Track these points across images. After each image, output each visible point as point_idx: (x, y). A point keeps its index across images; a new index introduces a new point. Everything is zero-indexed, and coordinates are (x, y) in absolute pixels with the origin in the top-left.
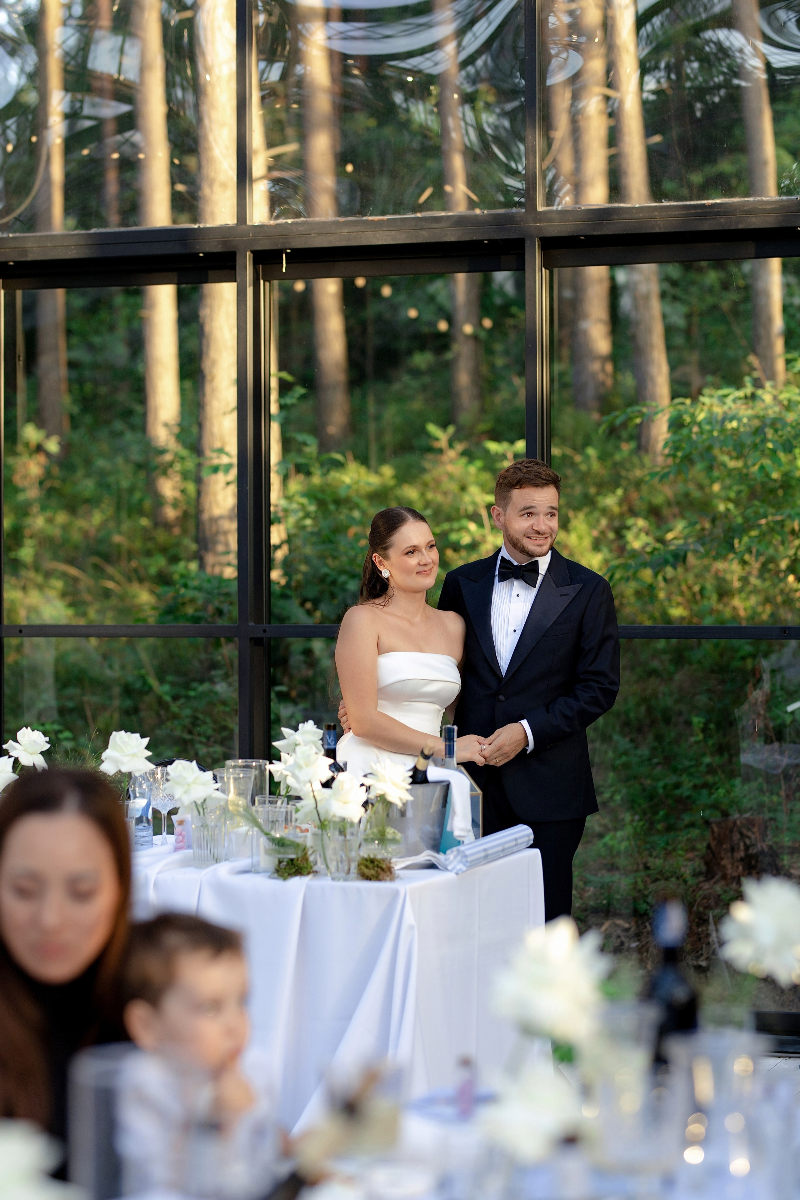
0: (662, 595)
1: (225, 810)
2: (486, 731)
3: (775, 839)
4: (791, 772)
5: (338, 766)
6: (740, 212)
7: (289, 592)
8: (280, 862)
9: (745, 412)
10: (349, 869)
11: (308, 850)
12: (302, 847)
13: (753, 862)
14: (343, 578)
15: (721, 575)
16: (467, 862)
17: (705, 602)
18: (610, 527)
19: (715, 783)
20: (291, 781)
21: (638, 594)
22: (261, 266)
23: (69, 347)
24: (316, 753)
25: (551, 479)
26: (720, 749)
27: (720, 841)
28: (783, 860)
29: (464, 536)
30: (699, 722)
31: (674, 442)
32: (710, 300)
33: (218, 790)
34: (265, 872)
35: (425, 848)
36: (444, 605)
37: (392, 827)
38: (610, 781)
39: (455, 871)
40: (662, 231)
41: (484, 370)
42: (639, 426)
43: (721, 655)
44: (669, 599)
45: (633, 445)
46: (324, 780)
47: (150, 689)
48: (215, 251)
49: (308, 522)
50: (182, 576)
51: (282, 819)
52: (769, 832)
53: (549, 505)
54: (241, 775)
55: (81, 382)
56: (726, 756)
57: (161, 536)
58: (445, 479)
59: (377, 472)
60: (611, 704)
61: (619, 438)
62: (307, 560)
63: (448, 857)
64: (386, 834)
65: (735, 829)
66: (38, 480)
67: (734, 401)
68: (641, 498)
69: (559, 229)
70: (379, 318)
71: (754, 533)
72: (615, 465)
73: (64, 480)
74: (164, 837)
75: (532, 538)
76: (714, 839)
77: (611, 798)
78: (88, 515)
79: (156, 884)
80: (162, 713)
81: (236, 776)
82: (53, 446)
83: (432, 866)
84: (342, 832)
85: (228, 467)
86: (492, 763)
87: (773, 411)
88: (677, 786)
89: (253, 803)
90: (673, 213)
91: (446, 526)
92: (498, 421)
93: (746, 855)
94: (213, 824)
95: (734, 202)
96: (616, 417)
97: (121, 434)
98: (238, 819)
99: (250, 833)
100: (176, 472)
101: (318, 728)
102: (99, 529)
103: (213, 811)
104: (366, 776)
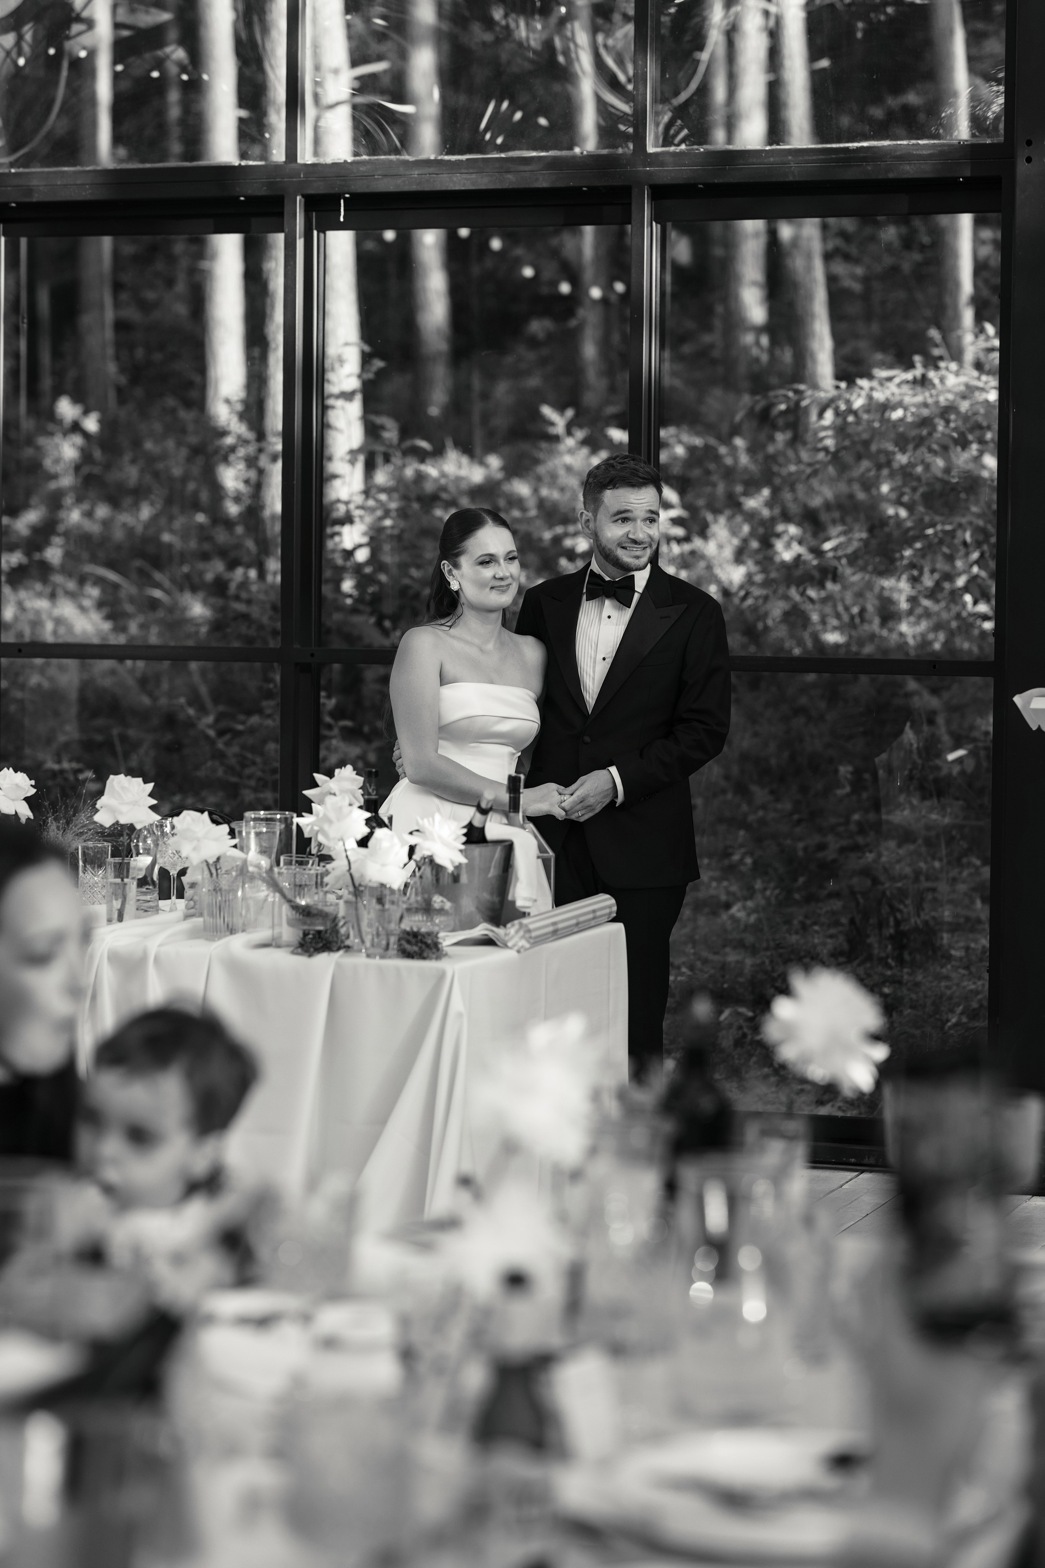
0: (814, 618)
1: (243, 871)
2: (566, 780)
3: (933, 914)
5: (380, 821)
6: (890, 158)
7: (361, 607)
8: (305, 934)
9: (913, 399)
10: (388, 945)
11: (339, 921)
12: (331, 917)
13: (905, 941)
15: (886, 594)
16: (531, 937)
17: (866, 627)
18: (755, 534)
19: (864, 845)
20: (321, 838)
21: (786, 615)
22: (314, 214)
23: (117, 305)
24: (353, 805)
25: (650, 477)
27: (866, 915)
28: (942, 938)
30: (847, 772)
32: (888, 261)
33: (234, 847)
34: (288, 946)
35: (482, 920)
36: (521, 630)
37: (441, 894)
38: (740, 840)
39: (516, 948)
40: (797, 179)
41: (617, 338)
44: (823, 622)
45: (789, 435)
46: (359, 837)
48: (259, 194)
49: (388, 523)
50: (239, 585)
51: (311, 882)
52: (925, 905)
53: (648, 508)
54: (264, 830)
55: (130, 347)
57: (221, 536)
58: (562, 472)
59: (482, 463)
60: (719, 750)
61: (773, 428)
63: (508, 931)
64: (432, 903)
65: (884, 901)
66: (73, 465)
67: (900, 385)
68: (796, 500)
69: (673, 175)
72: (767, 458)
73: (106, 466)
74: (173, 902)
75: (628, 548)
76: (859, 912)
77: (741, 861)
78: (136, 506)
79: (156, 959)
81: (258, 830)
82: (91, 424)
83: (488, 942)
84: (380, 901)
86: (573, 817)
88: (822, 847)
89: (278, 864)
90: (810, 158)
91: (559, 530)
93: (897, 932)
94: (227, 887)
95: (884, 146)
97: (174, 411)
98: (259, 882)
99: (270, 899)
100: (239, 458)
101: (357, 774)
102: (147, 525)
103: (228, 872)
104: (411, 833)
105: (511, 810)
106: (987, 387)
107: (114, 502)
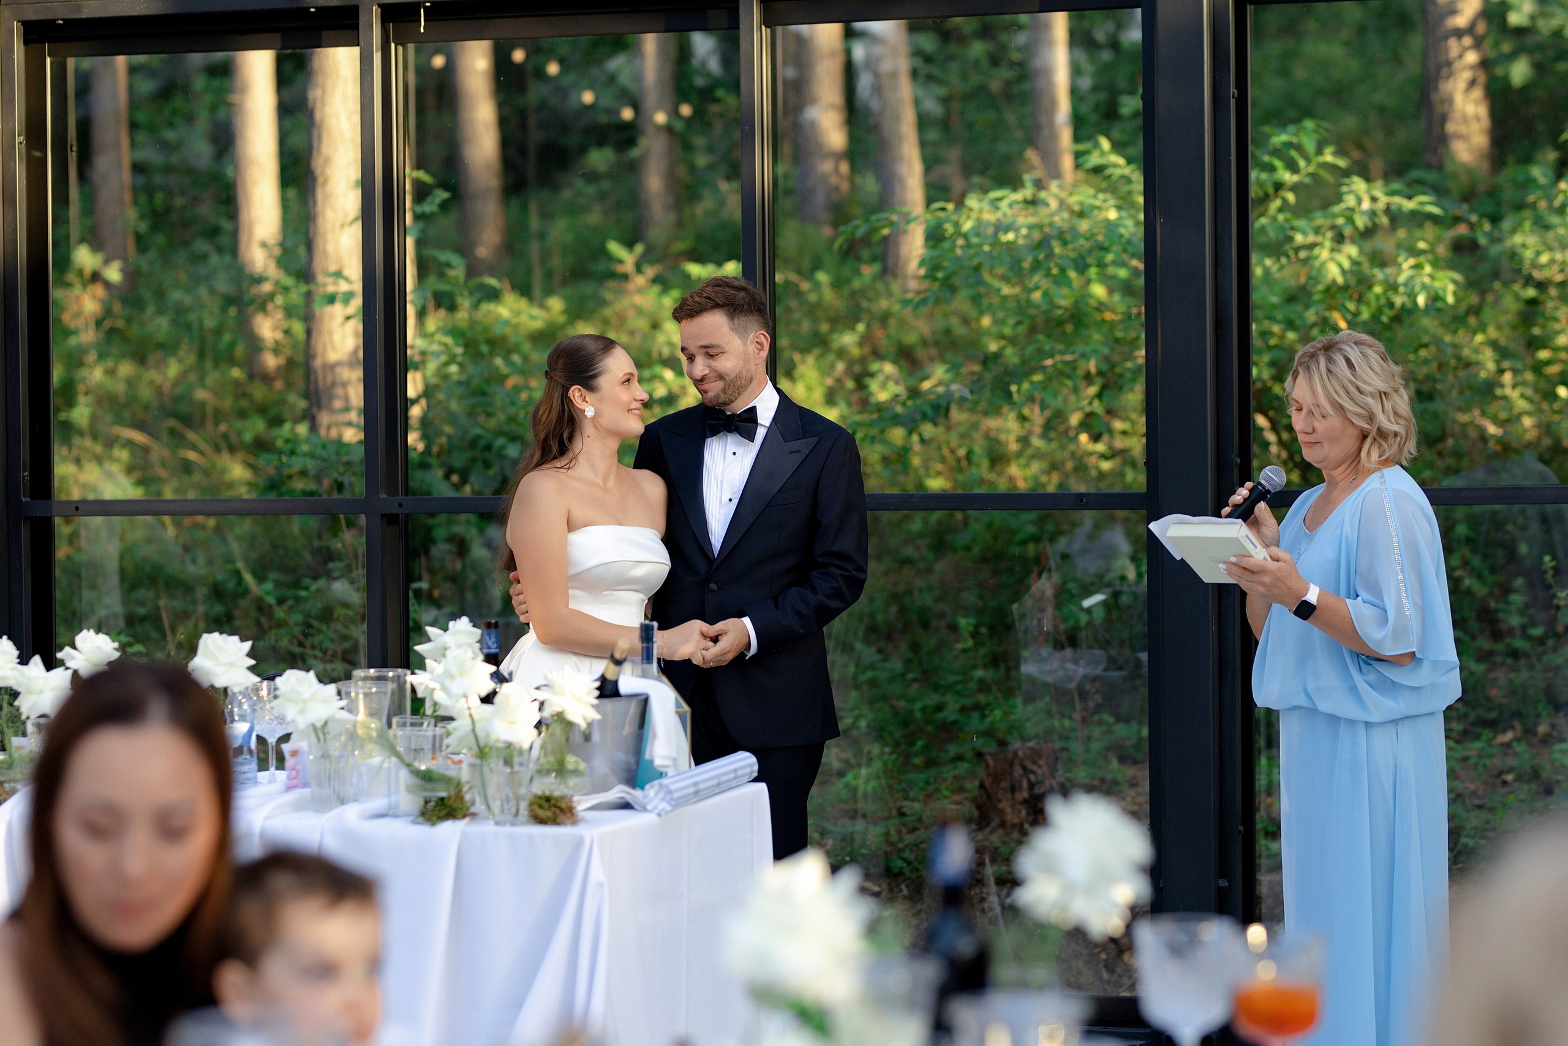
0: (916, 461)
1: (352, 736)
3: (1068, 775)
4: (1088, 687)
5: (501, 677)
7: (429, 460)
8: (427, 802)
9: (1025, 220)
10: (518, 810)
11: (463, 786)
12: (455, 782)
14: (500, 441)
15: (993, 435)
16: (672, 799)
17: (974, 471)
18: (849, 371)
19: (988, 704)
20: (440, 696)
21: (885, 460)
22: (392, 25)
23: (133, 145)
24: (473, 658)
26: (995, 661)
27: (997, 778)
29: (658, 388)
30: (968, 624)
31: (932, 259)
32: (975, 79)
33: (342, 708)
34: (407, 815)
35: (616, 782)
36: (640, 464)
37: (573, 754)
38: (853, 702)
39: (656, 811)
41: (682, 171)
42: (885, 240)
43: (996, 538)
44: (926, 467)
45: (876, 268)
46: (484, 694)
47: (246, 592)
48: (331, 4)
49: (453, 368)
50: (287, 441)
51: (427, 746)
52: (1060, 766)
54: (374, 690)
55: (150, 192)
56: (1002, 668)
57: (259, 392)
58: (631, 314)
59: (542, 306)
60: (856, 596)
61: (859, 259)
62: (452, 419)
63: (647, 793)
64: (565, 764)
65: (1016, 762)
66: (94, 319)
67: (1011, 205)
68: (888, 337)
70: (543, 105)
71: (1038, 377)
72: (853, 294)
73: (129, 320)
74: (272, 774)
76: (989, 775)
77: (855, 724)
78: (161, 365)
80: (263, 620)
81: (367, 690)
82: (114, 274)
83: (626, 806)
84: (508, 762)
85: (348, 297)
87: (1061, 219)
88: (940, 708)
89: (390, 726)
92: (700, 238)
93: (1031, 795)
94: (337, 753)
96: (856, 227)
97: (204, 257)
98: (370, 747)
99: (386, 765)
100: (277, 307)
101: (474, 626)
102: (176, 383)
103: (337, 737)
104: (538, 688)
105: (645, 661)
106: (1105, 205)
107: (140, 358)
